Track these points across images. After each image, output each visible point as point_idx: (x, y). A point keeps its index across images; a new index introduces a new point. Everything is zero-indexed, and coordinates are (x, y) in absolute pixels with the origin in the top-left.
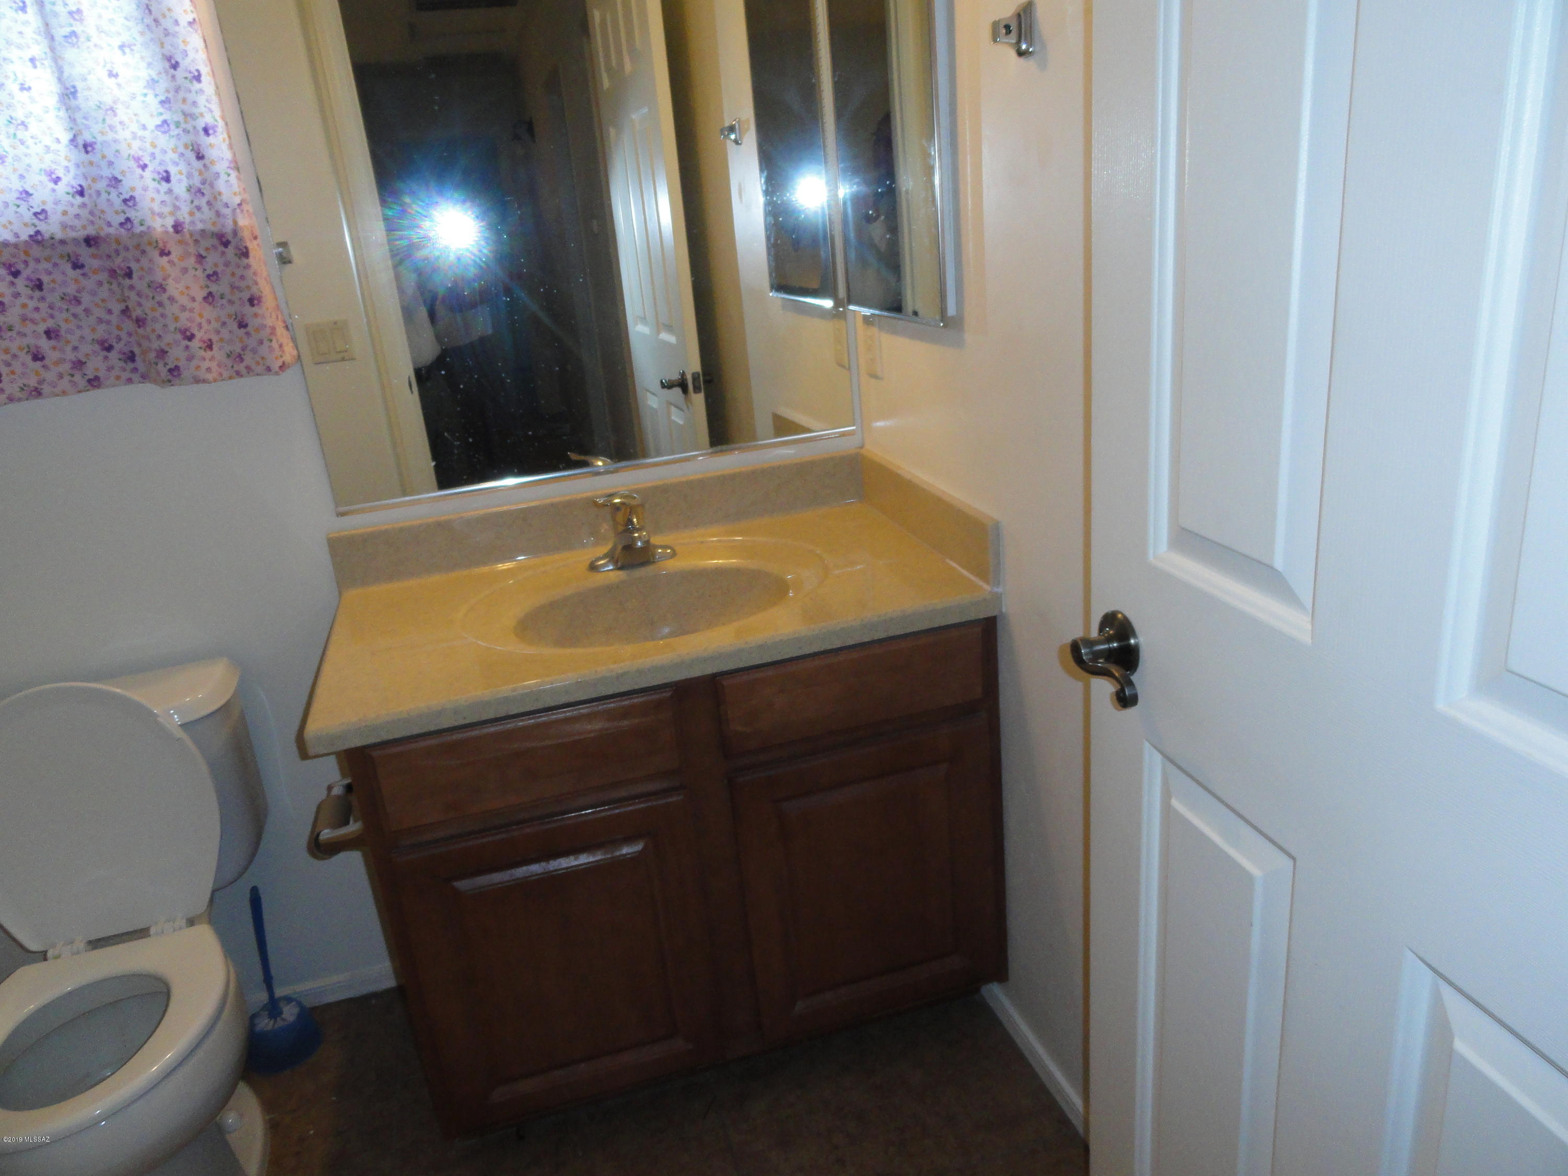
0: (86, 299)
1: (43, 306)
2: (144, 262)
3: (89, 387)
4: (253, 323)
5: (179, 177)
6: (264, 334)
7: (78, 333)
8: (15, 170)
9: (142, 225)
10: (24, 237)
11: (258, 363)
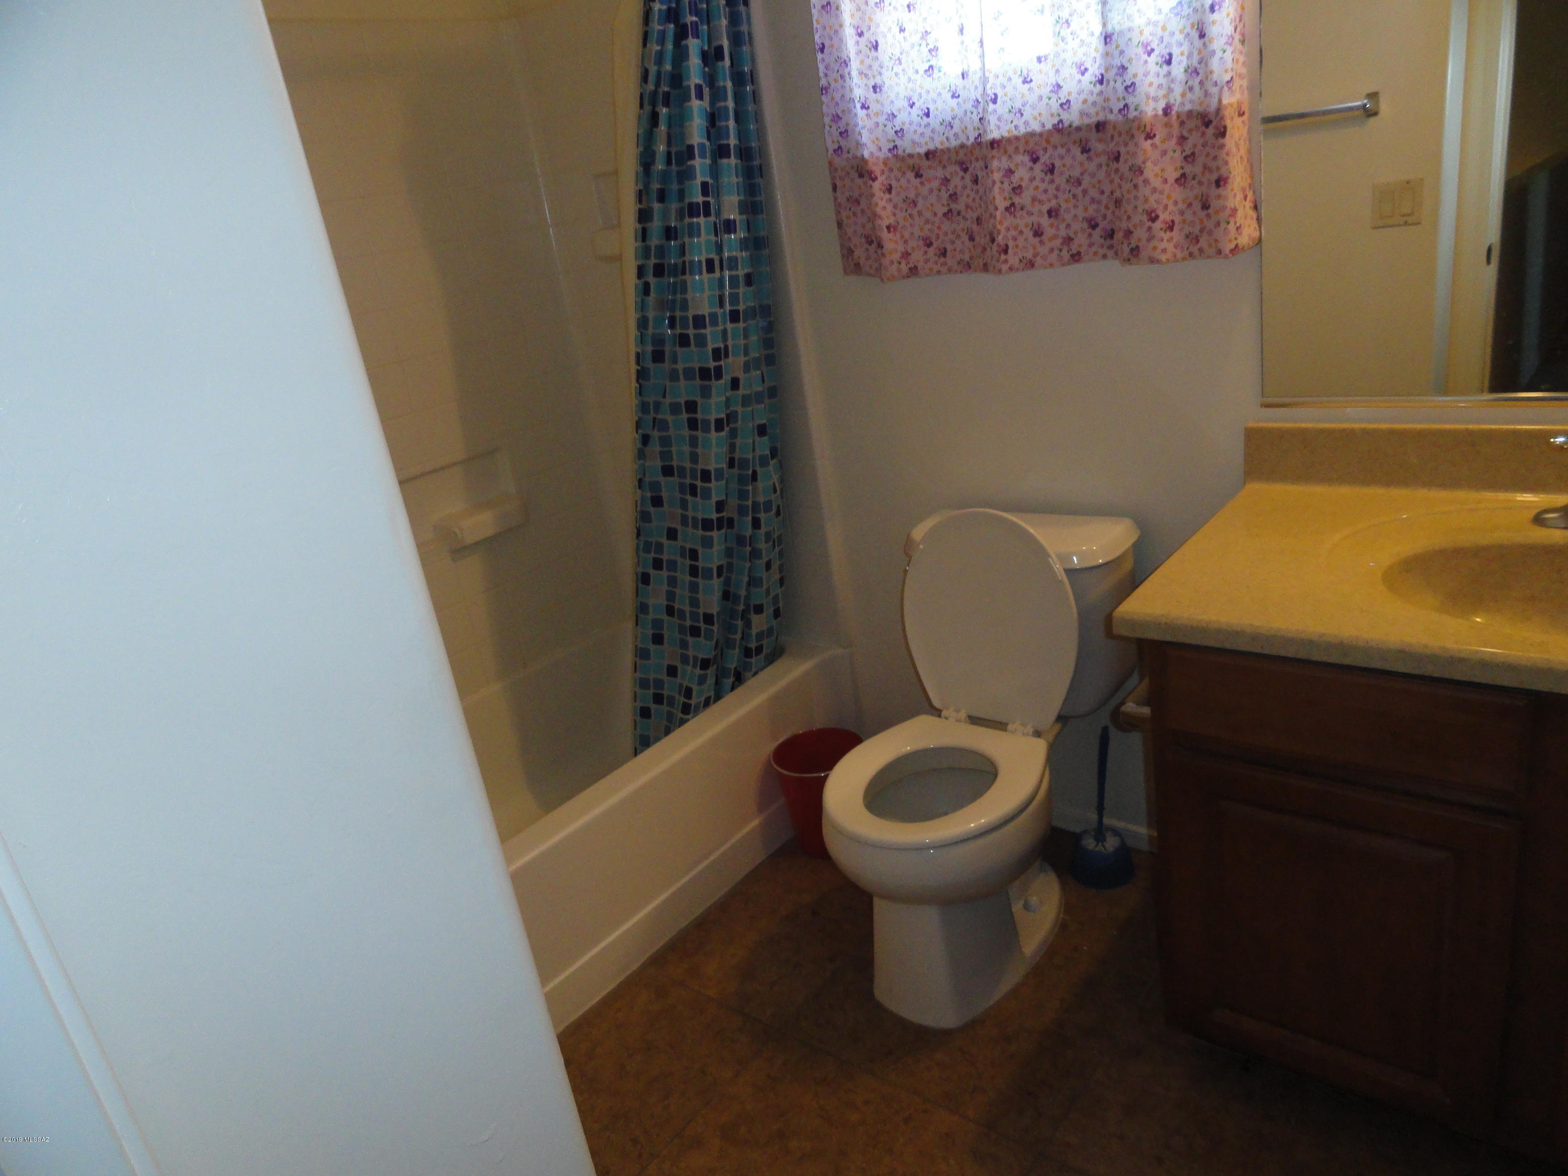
0: (1086, 181)
1: (1051, 189)
2: (1131, 147)
3: (1071, 261)
4: (1214, 204)
5: (1180, 58)
6: (1223, 216)
7: (1073, 212)
8: (1053, 66)
9: (1136, 110)
10: (1049, 126)
11: (1210, 246)
